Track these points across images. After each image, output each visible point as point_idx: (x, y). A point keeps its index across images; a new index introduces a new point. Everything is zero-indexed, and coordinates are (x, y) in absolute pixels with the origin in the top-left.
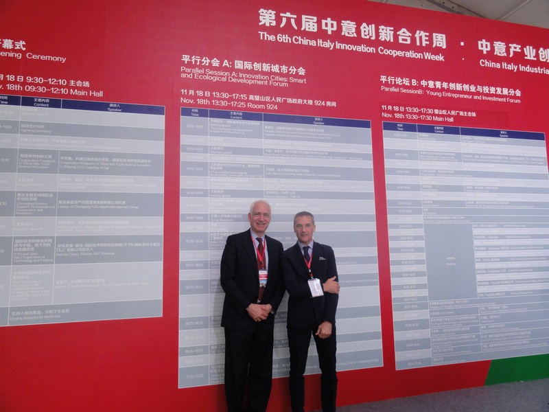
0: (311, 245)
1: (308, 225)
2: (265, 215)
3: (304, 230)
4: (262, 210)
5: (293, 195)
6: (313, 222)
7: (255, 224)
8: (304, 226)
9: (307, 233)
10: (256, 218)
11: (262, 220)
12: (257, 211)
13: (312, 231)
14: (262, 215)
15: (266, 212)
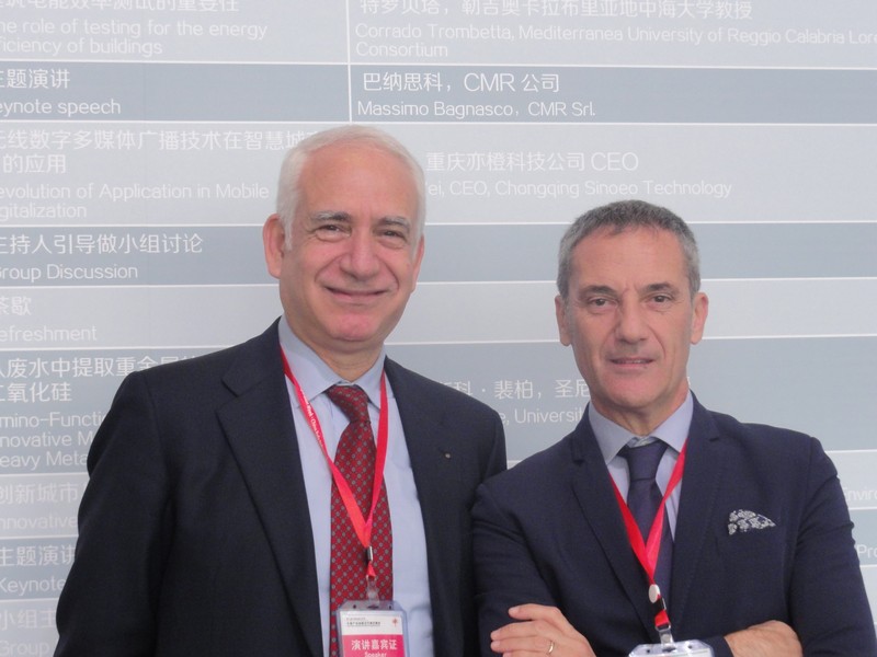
0: (674, 430)
1: (657, 294)
2: (387, 229)
3: (633, 328)
4: (360, 194)
5: (547, 97)
6: (693, 277)
7: (315, 295)
8: (631, 299)
9: (651, 347)
10: (321, 251)
11: (363, 263)
12: (328, 208)
13: (688, 333)
14: (364, 232)
15: (391, 210)
